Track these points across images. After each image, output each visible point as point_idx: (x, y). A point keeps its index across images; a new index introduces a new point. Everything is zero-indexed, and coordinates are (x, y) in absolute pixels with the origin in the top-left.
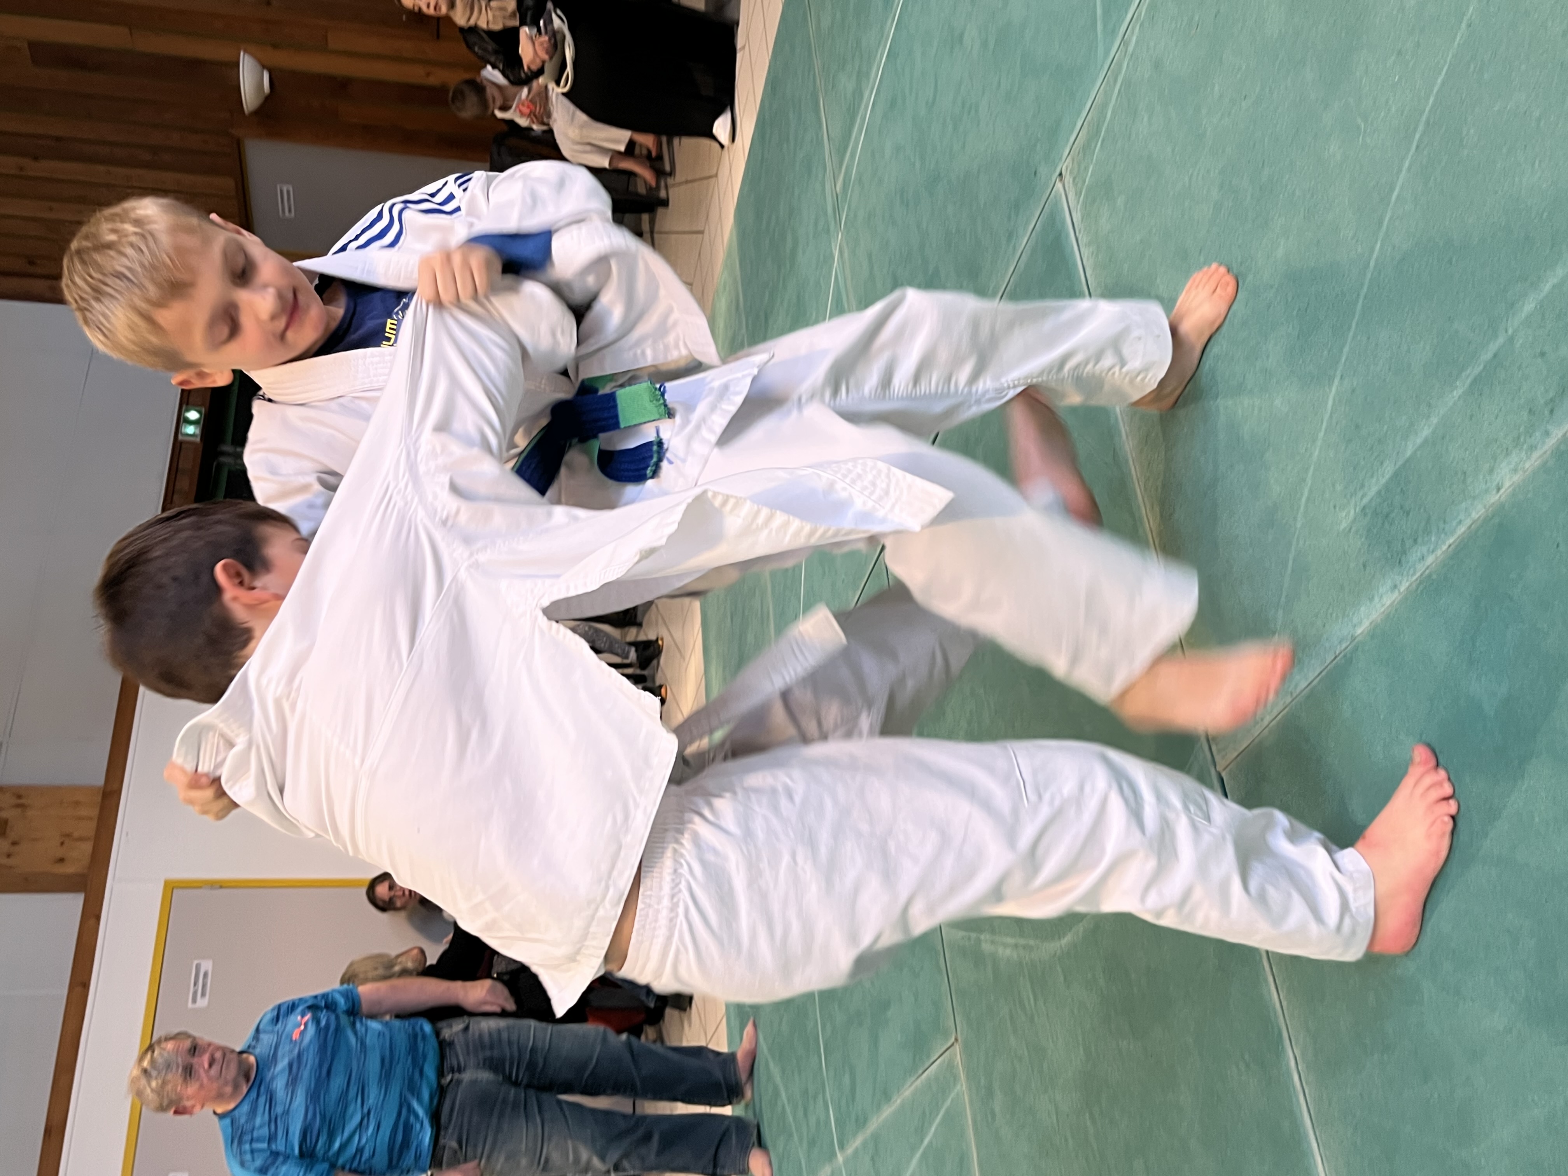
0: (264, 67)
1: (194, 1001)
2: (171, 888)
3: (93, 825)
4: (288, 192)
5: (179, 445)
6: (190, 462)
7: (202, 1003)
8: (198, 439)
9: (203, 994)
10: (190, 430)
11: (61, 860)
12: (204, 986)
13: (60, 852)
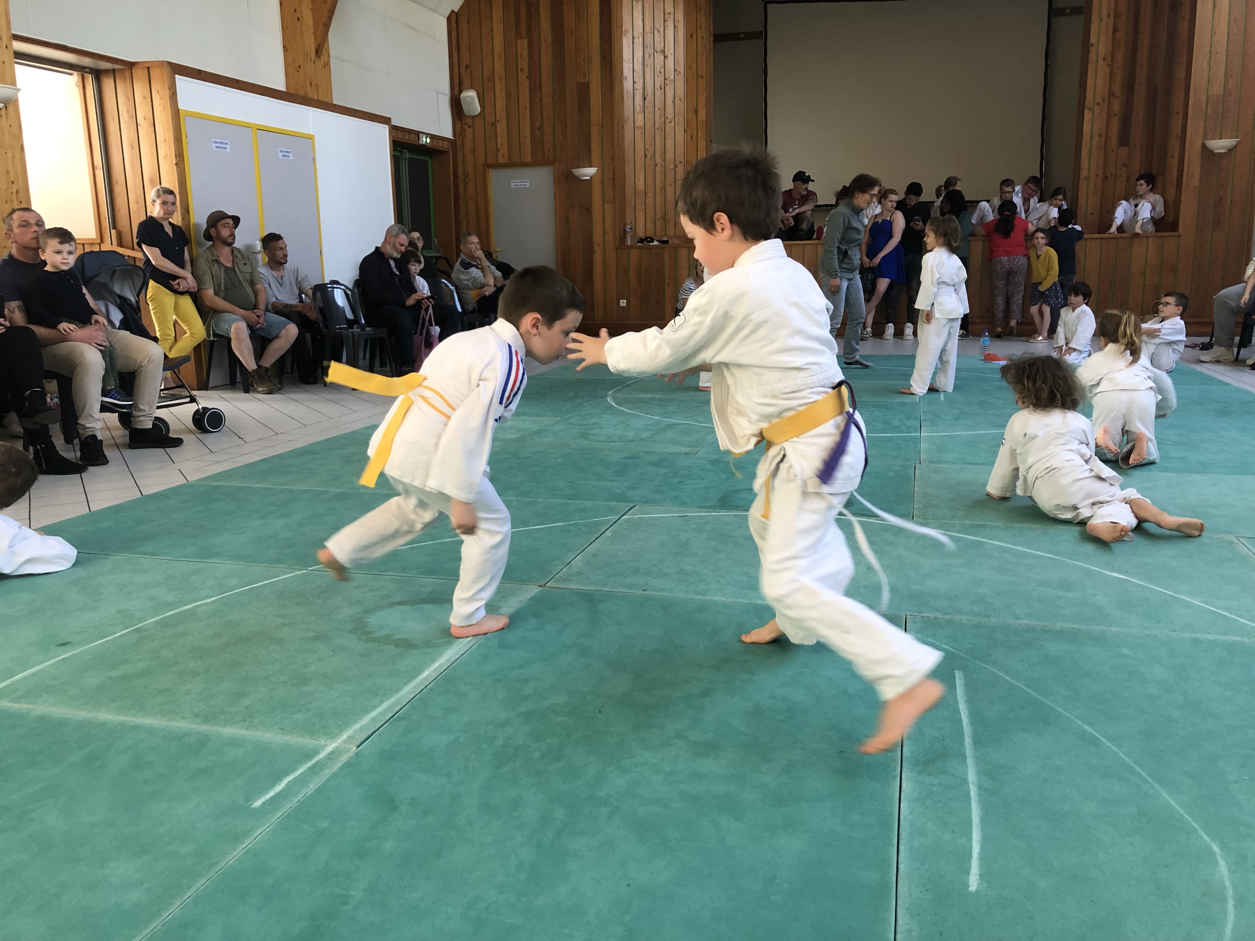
0: (591, 177)
1: (281, 151)
2: (310, 138)
3: (322, 100)
4: (526, 185)
5: (418, 134)
6: (412, 139)
7: (281, 154)
8: (421, 143)
9: (283, 156)
10: (424, 139)
11: (311, 85)
12: (285, 156)
13: (313, 84)
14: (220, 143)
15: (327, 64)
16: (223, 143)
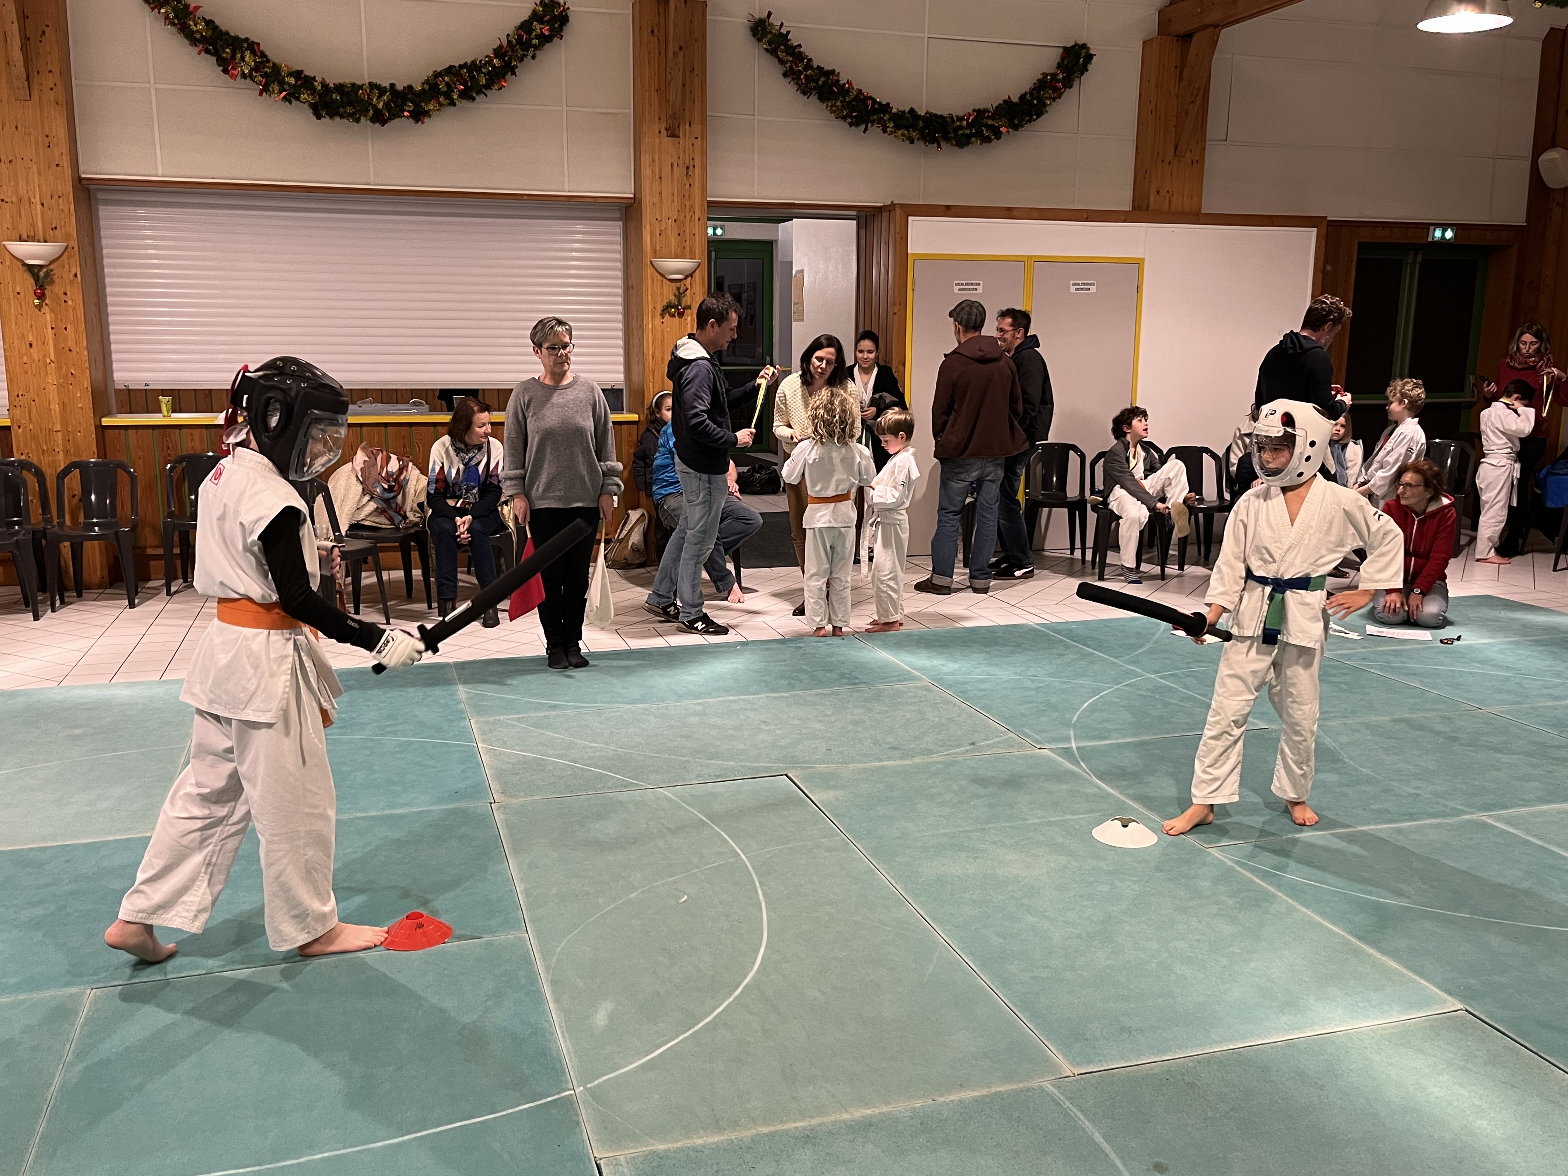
1: (1074, 284)
2: (1139, 263)
5: (1426, 227)
6: (1413, 236)
7: (1073, 289)
8: (1430, 239)
9: (1077, 289)
10: (1438, 234)
12: (1082, 289)
13: (1163, 191)
14: (968, 284)
15: (1198, 163)
16: (972, 284)
